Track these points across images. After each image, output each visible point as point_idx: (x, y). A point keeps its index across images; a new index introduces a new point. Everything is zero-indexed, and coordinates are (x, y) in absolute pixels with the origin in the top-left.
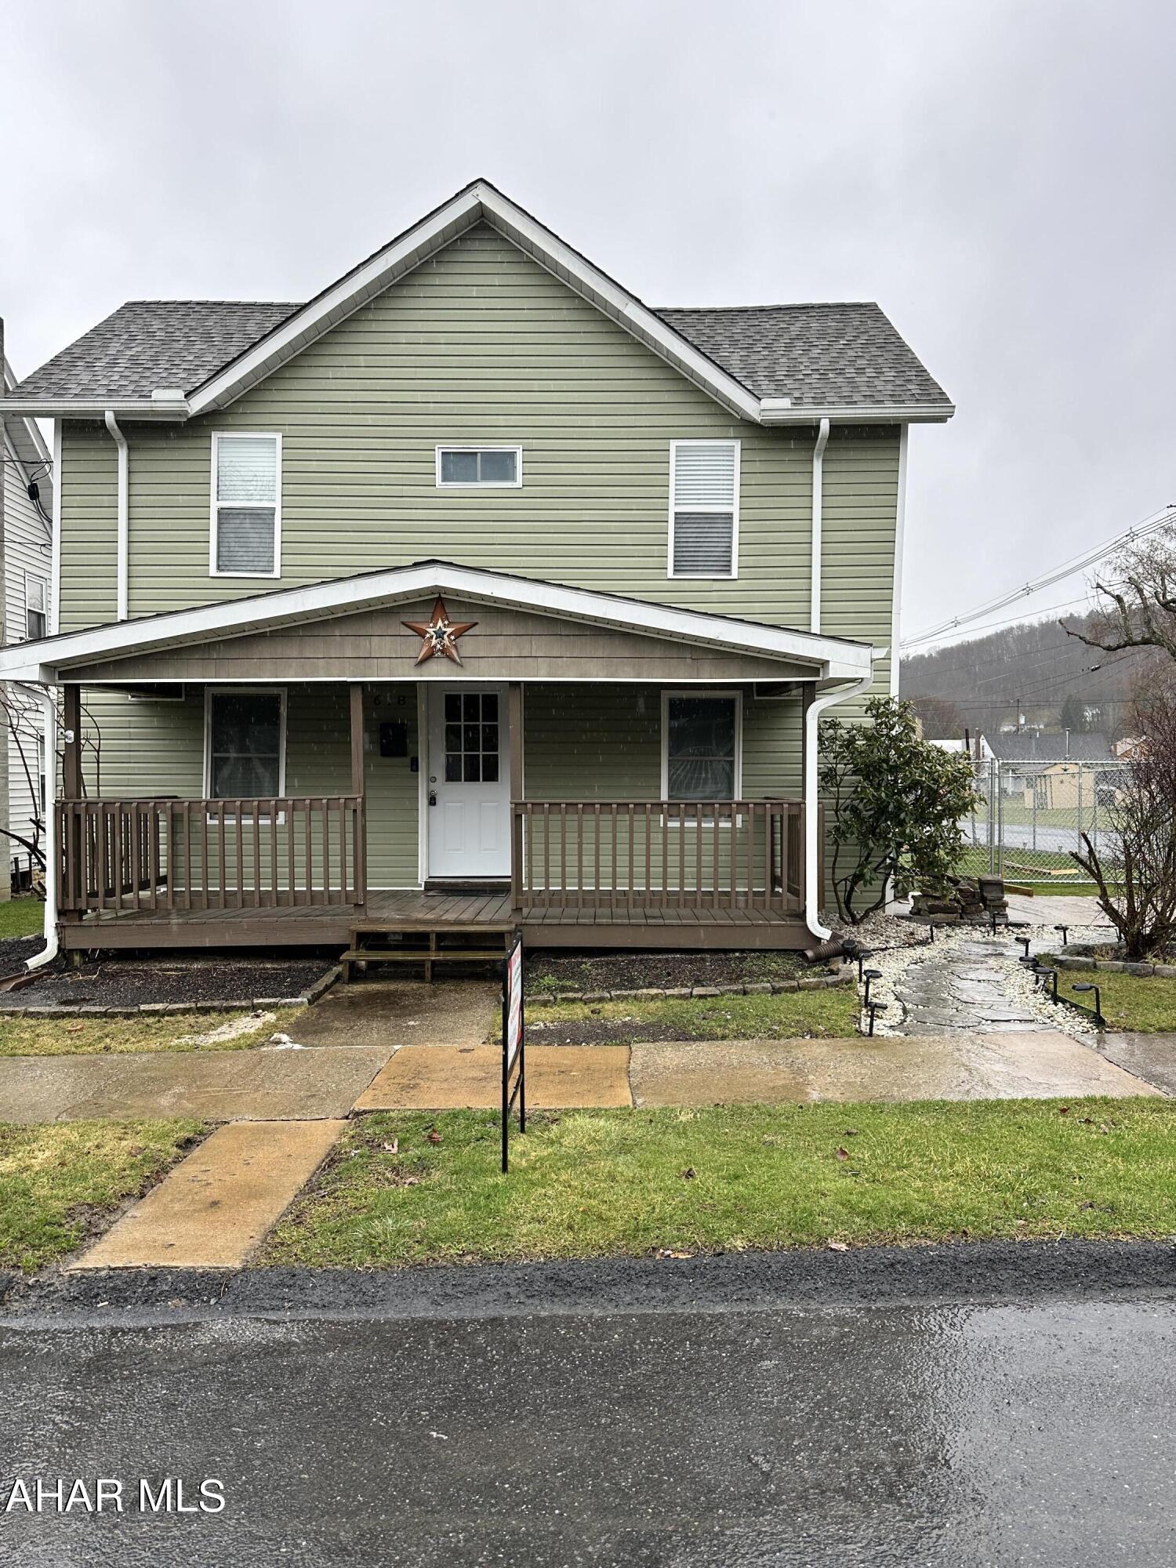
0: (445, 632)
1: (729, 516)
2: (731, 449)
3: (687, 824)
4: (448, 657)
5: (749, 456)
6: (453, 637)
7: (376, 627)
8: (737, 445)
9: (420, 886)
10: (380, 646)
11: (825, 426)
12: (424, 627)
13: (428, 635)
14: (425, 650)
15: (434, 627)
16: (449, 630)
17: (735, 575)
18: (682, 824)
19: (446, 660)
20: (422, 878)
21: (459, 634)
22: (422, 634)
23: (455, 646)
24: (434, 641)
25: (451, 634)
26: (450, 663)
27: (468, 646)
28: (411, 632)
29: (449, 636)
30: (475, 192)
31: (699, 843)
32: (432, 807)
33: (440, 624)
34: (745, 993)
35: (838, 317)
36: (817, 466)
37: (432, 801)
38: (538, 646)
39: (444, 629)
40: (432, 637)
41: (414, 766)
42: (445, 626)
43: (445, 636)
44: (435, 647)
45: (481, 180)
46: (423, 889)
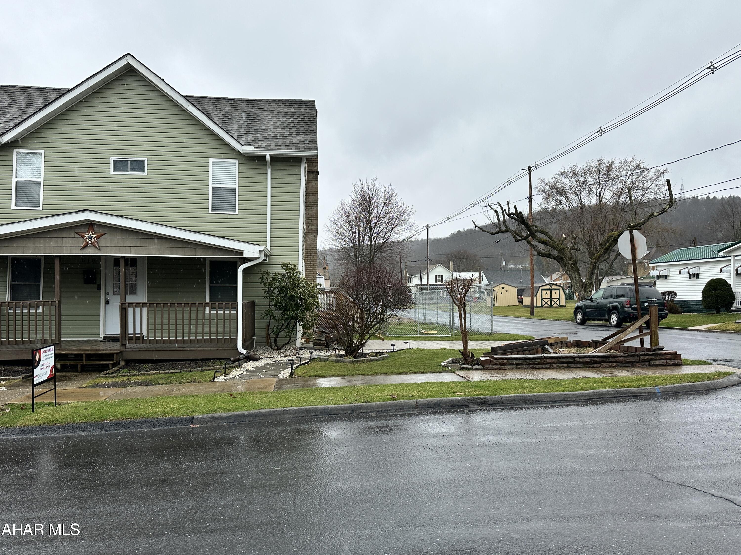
0: (92, 237)
1: (235, 189)
2: (235, 163)
3: (219, 312)
4: (94, 246)
5: (243, 166)
6: (96, 239)
7: (65, 235)
8: (237, 161)
9: (101, 338)
10: (67, 242)
11: (268, 157)
12: (84, 234)
13: (85, 238)
14: (84, 243)
15: (88, 234)
16: (94, 236)
17: (237, 212)
18: (217, 312)
19: (93, 247)
20: (102, 334)
21: (98, 237)
22: (83, 237)
23: (97, 242)
24: (88, 240)
25: (95, 237)
26: (95, 248)
27: (102, 242)
28: (79, 236)
29: (94, 238)
30: (126, 58)
31: (224, 319)
32: (107, 305)
33: (91, 233)
34: (190, 371)
35: (297, 106)
36: (269, 171)
37: (107, 302)
38: (132, 242)
39: (92, 236)
40: (87, 238)
41: (99, 288)
42: (92, 234)
43: (93, 238)
44: (88, 242)
45: (129, 54)
46: (102, 339)
